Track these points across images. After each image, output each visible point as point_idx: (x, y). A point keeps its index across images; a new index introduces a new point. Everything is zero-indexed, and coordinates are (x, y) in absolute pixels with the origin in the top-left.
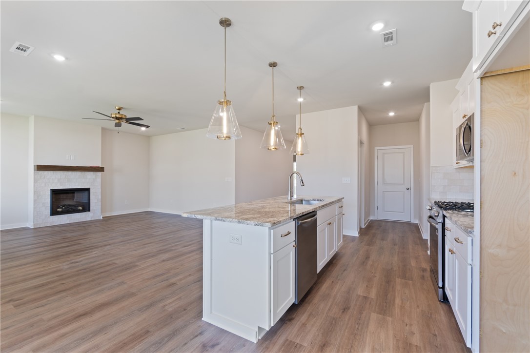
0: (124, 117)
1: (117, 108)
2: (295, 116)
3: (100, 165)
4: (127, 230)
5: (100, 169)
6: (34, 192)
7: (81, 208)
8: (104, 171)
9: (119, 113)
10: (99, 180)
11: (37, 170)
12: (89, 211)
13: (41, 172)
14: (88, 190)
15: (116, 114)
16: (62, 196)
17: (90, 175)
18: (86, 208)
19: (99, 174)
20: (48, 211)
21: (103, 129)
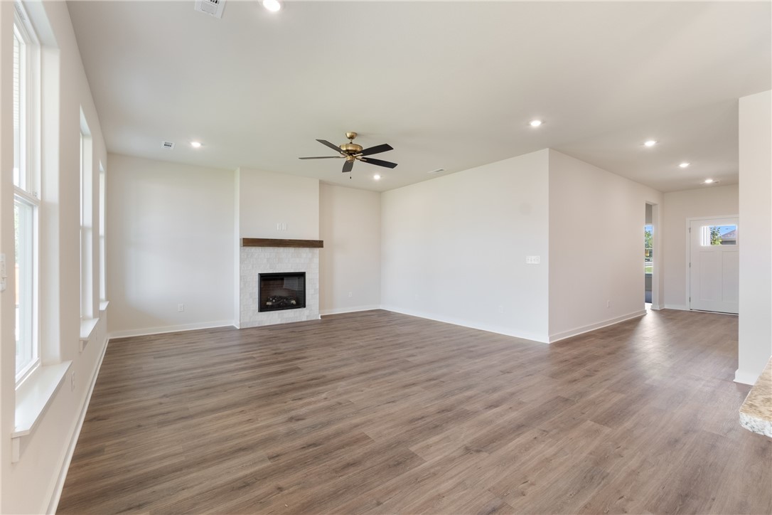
0: (359, 149)
1: (348, 135)
2: (738, 100)
3: (317, 238)
4: (362, 347)
5: (318, 244)
6: (241, 277)
7: (294, 302)
8: (322, 247)
9: (351, 143)
10: (316, 260)
11: (244, 246)
12: (305, 307)
13: (248, 249)
14: (302, 275)
15: (347, 145)
16: (271, 282)
17: (305, 252)
18: (301, 303)
19: (317, 250)
20: (256, 305)
21: (323, 184)
